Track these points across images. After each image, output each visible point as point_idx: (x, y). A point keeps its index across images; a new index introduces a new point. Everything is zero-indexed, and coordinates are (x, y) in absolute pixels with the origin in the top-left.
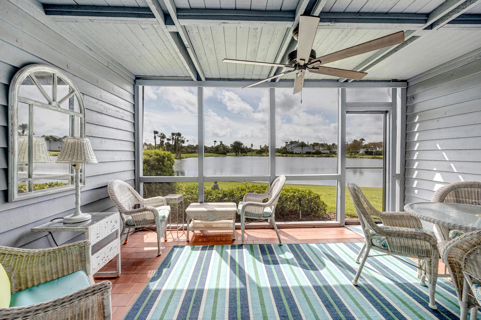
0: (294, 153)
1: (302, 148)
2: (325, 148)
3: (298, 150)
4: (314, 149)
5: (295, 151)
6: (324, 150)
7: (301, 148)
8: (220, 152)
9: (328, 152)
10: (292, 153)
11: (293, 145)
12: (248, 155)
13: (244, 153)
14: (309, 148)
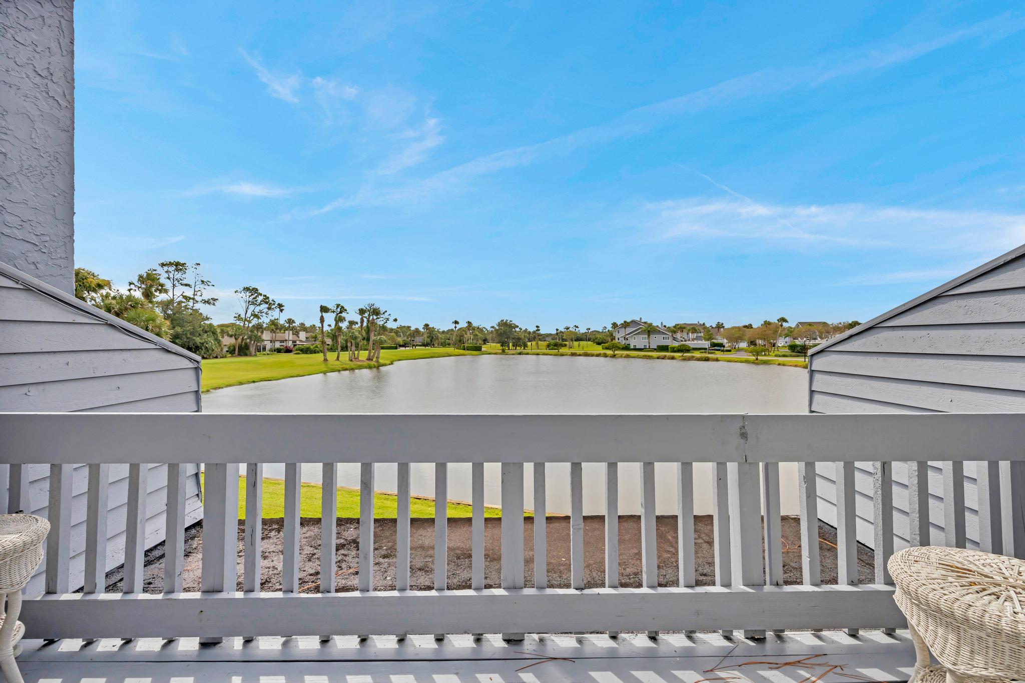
0: (632, 347)
1: (649, 336)
2: (699, 335)
3: (639, 341)
4: (674, 339)
5: (633, 342)
6: (696, 339)
7: (647, 336)
8: (466, 345)
9: (706, 344)
10: (627, 348)
11: (629, 330)
12: (530, 351)
13: (520, 346)
14: (665, 336)
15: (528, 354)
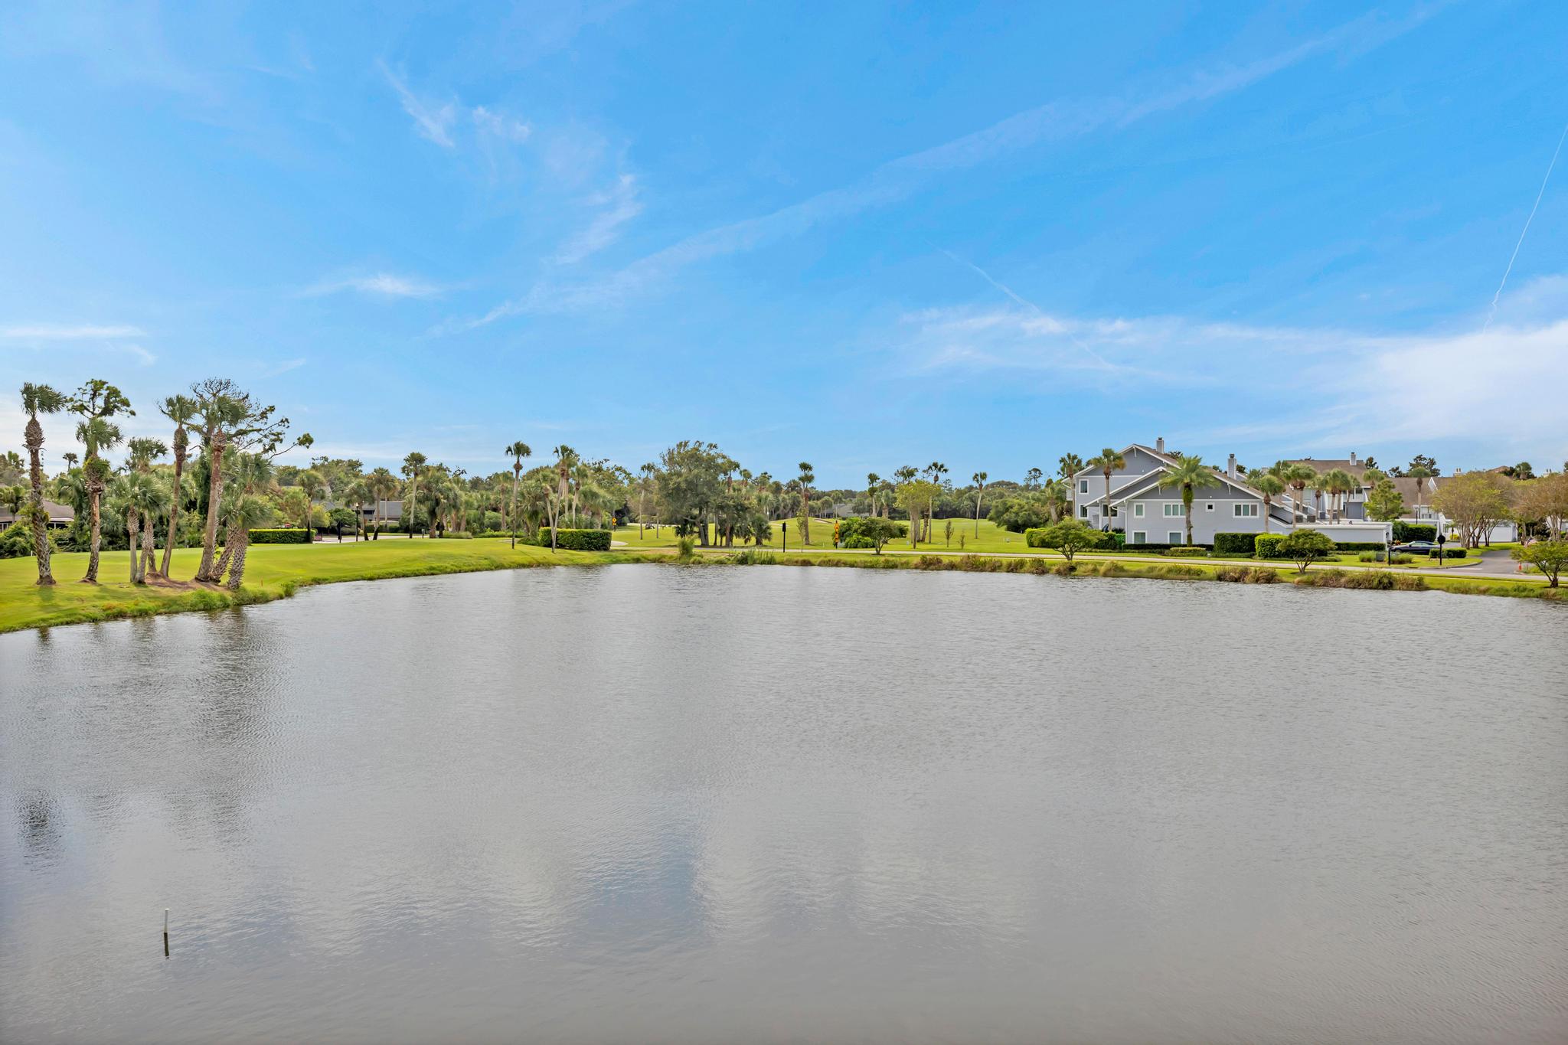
0: (1130, 540)
1: (1188, 502)
2: (1357, 498)
3: (1154, 520)
4: (1275, 513)
5: (1135, 523)
6: (1346, 512)
7: (1180, 502)
8: (555, 530)
9: (1381, 531)
10: (1112, 542)
11: (1121, 480)
12: (778, 553)
13: (745, 534)
14: (1242, 502)
15: (771, 562)
